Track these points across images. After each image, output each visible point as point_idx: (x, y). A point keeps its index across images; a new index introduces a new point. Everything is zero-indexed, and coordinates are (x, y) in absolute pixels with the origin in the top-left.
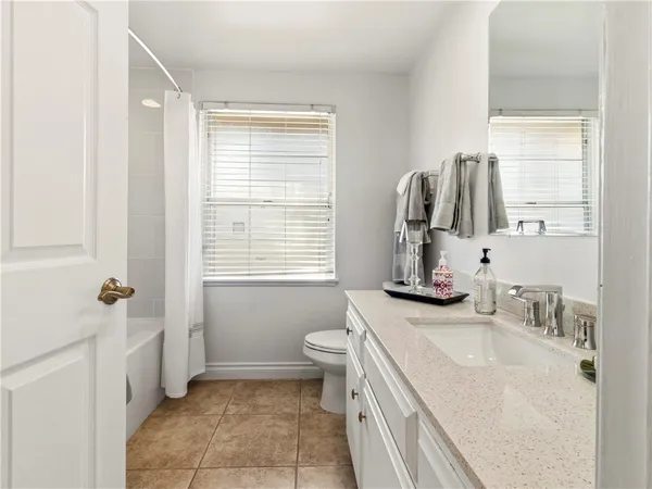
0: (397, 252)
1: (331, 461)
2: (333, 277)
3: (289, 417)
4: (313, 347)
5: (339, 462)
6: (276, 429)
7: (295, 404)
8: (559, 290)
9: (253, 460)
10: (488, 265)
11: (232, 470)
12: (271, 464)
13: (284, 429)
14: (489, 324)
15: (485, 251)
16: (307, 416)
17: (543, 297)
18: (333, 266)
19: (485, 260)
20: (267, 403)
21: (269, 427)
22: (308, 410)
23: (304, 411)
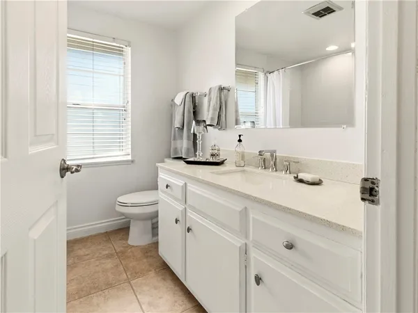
0: (174, 139)
1: (150, 271)
2: (129, 158)
3: (109, 256)
4: (124, 205)
5: (155, 270)
6: (103, 266)
7: (110, 247)
8: (275, 151)
9: (95, 288)
10: (241, 143)
11: (81, 300)
12: (110, 286)
13: (109, 264)
14: (244, 171)
15: (240, 136)
16: (123, 252)
17: (268, 155)
18: (129, 151)
19: (240, 141)
20: (87, 253)
21: (97, 266)
22: (122, 249)
23: (118, 250)
